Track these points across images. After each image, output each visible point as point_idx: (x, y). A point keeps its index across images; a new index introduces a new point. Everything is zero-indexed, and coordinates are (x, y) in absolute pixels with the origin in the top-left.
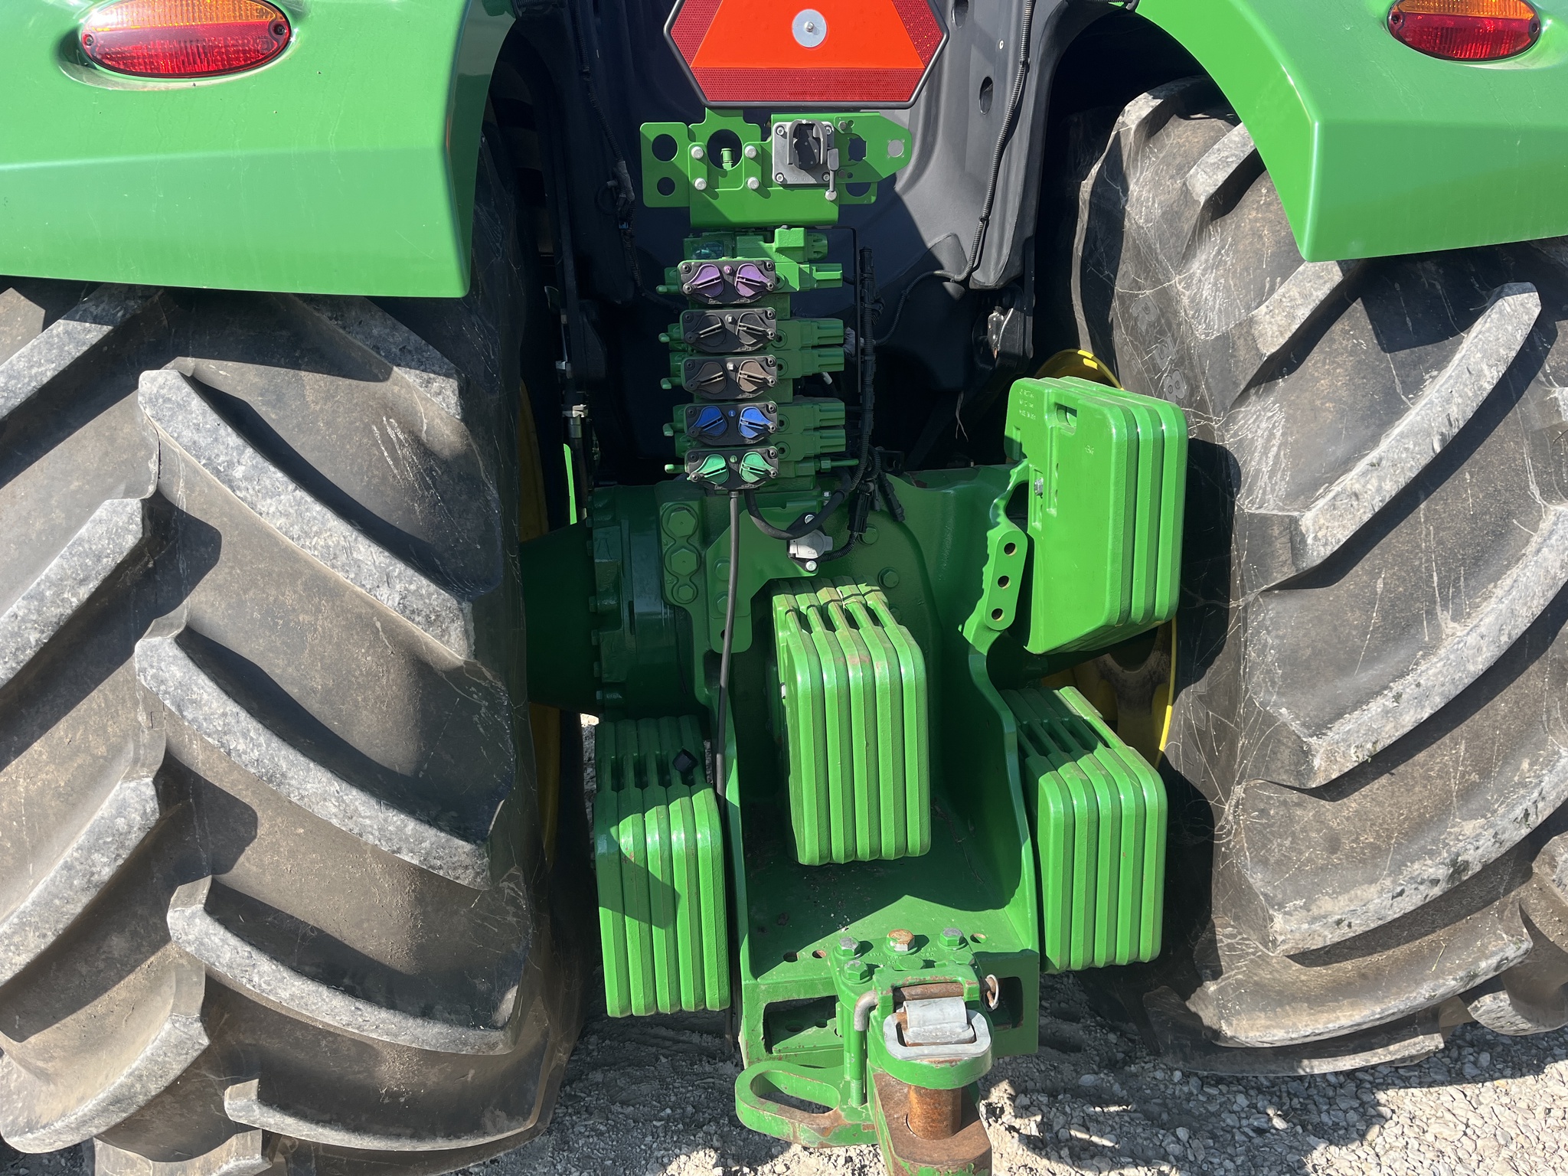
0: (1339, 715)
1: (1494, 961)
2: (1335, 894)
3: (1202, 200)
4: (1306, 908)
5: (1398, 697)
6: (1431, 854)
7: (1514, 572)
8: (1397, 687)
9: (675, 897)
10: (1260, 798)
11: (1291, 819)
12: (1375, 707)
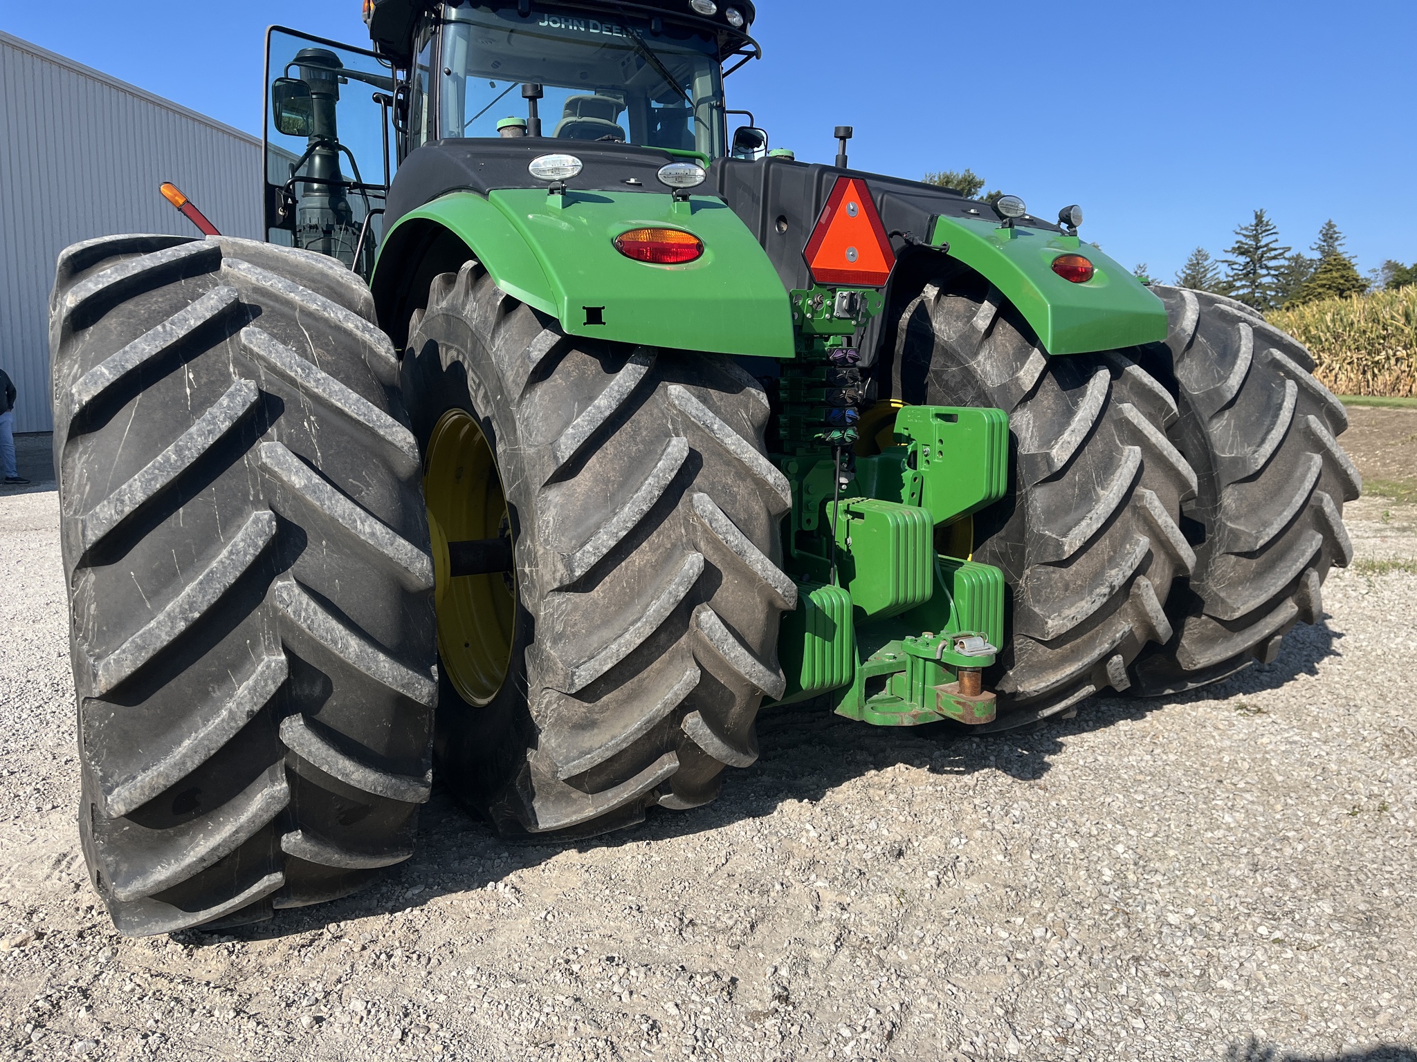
0: (1070, 529)
1: (1121, 633)
2: (1069, 608)
3: (983, 331)
4: (1059, 615)
5: (1091, 518)
6: (1102, 585)
7: (1119, 470)
8: (1089, 515)
9: (835, 626)
10: (1037, 572)
11: (1050, 579)
12: (1084, 523)
